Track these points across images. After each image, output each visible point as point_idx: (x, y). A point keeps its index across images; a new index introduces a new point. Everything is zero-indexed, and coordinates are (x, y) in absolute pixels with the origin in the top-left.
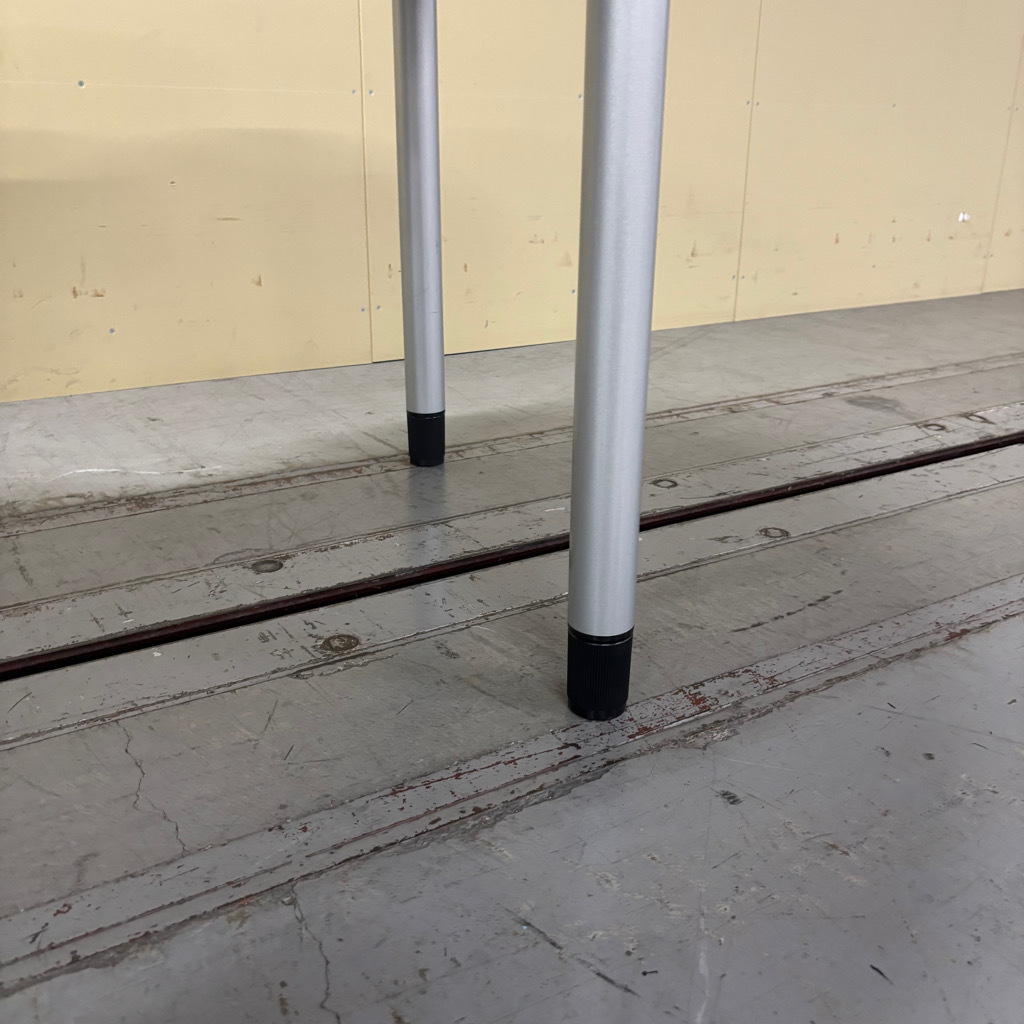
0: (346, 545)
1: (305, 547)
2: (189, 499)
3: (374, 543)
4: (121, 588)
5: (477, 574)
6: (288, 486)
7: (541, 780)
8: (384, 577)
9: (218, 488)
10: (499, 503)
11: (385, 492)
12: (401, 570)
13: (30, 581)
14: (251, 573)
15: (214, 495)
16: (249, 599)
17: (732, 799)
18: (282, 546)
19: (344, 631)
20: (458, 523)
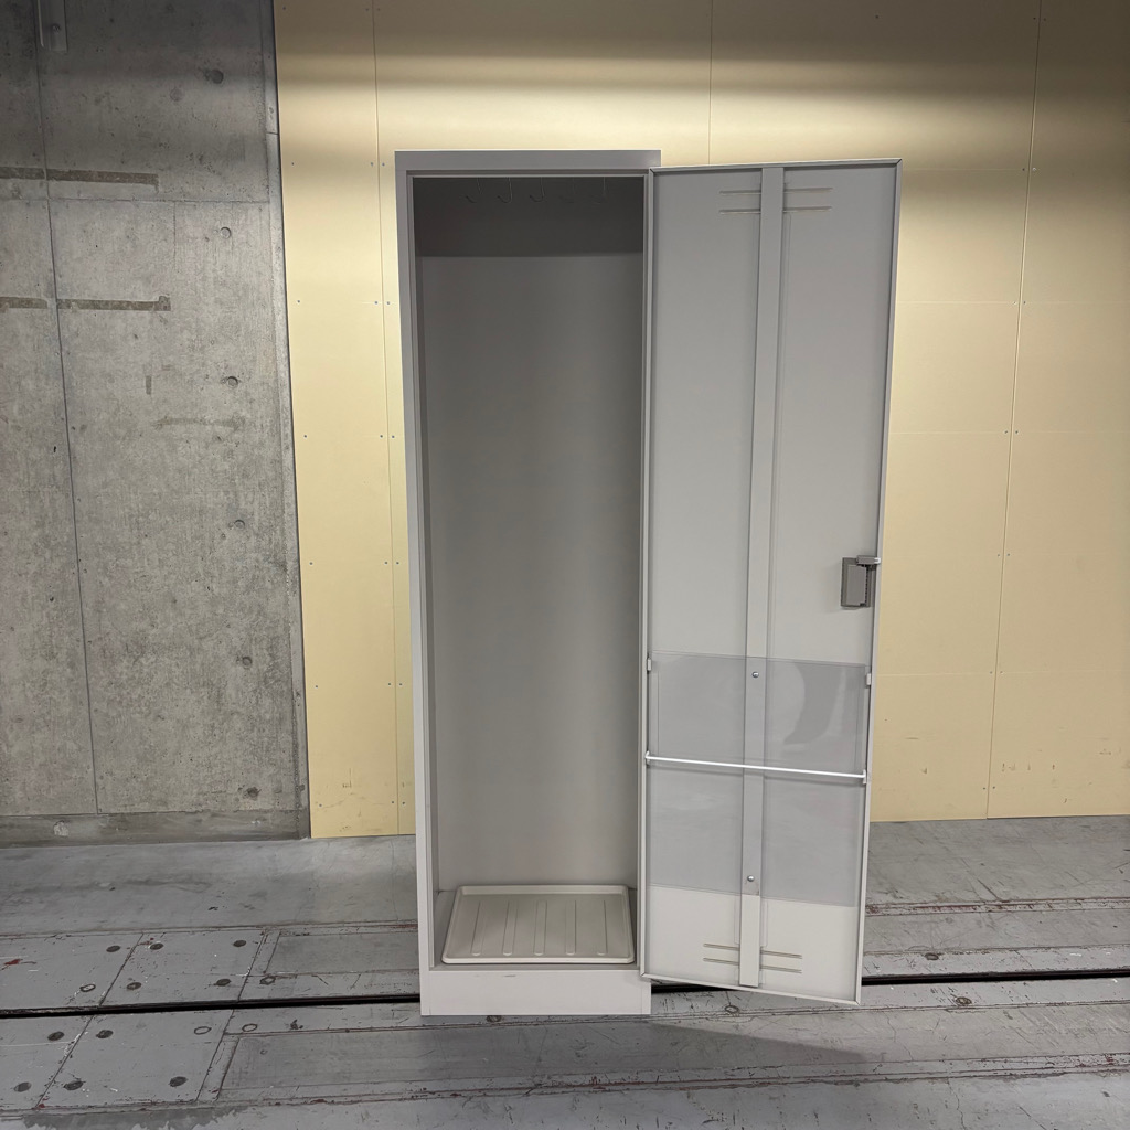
0: (967, 953)
1: (948, 950)
2: (893, 911)
3: (980, 955)
5: (1027, 982)
7: (1036, 1071)
8: (983, 974)
9: (907, 907)
10: (1047, 944)
11: (988, 926)
12: (992, 973)
14: (925, 959)
15: (904, 911)
16: (926, 972)
17: (1106, 1095)
18: (938, 948)
19: (965, 996)
20: (1022, 952)
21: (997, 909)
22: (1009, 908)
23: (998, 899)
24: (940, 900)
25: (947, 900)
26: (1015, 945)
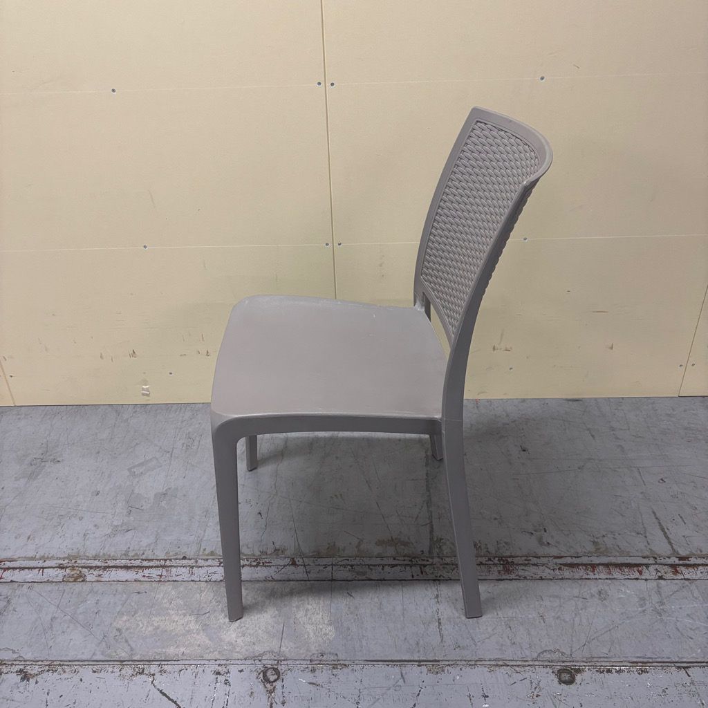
0: (617, 672)
2: (532, 570)
3: (634, 676)
4: (485, 666)
6: (591, 576)
9: (552, 562)
11: (653, 609)
13: (442, 636)
14: (556, 680)
18: (578, 657)
20: (695, 672)
21: (670, 575)
22: (688, 573)
23: (675, 553)
24: (598, 552)
25: (606, 552)
26: (688, 657)
